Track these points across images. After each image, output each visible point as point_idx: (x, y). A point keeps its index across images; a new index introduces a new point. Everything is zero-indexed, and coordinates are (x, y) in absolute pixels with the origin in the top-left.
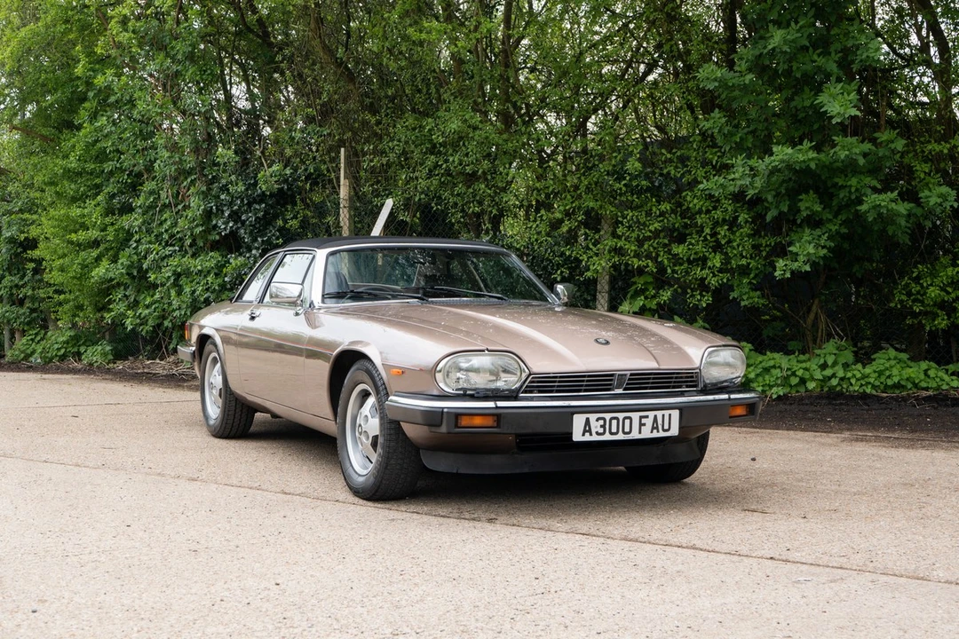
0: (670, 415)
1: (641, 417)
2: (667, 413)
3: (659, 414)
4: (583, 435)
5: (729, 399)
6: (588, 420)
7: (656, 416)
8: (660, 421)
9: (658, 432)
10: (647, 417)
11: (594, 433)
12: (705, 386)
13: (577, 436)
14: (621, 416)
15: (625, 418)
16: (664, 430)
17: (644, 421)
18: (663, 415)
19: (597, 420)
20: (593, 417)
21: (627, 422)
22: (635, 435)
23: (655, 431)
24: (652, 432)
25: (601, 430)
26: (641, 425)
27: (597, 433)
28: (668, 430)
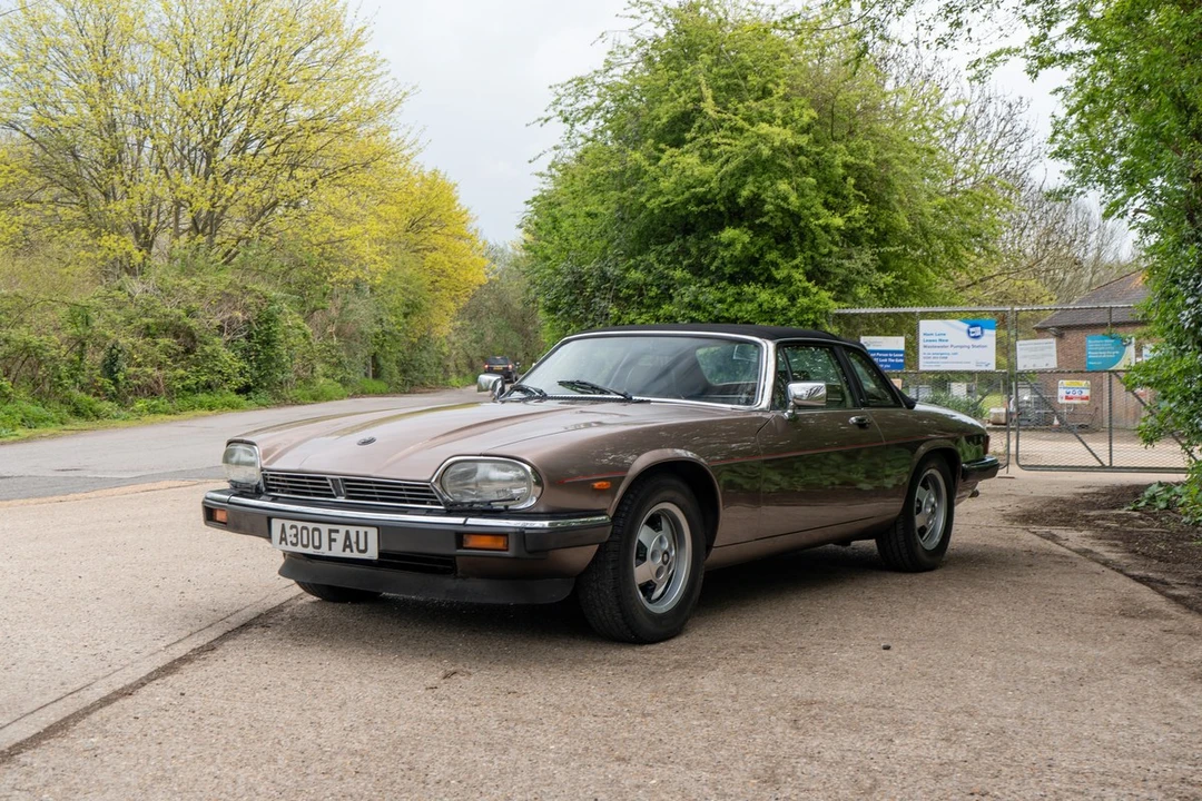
0: (366, 533)
1: (331, 531)
2: (362, 530)
3: (353, 530)
4: (281, 543)
5: (464, 524)
7: (347, 532)
8: (353, 539)
9: (352, 551)
10: (337, 531)
11: (289, 540)
13: (275, 542)
14: (311, 526)
15: (314, 530)
16: (359, 551)
17: (334, 535)
18: (357, 532)
19: (292, 527)
20: (288, 524)
21: (316, 533)
22: (324, 551)
23: (348, 550)
24: (344, 550)
25: (294, 540)
26: (331, 540)
27: (293, 544)
28: (365, 551)
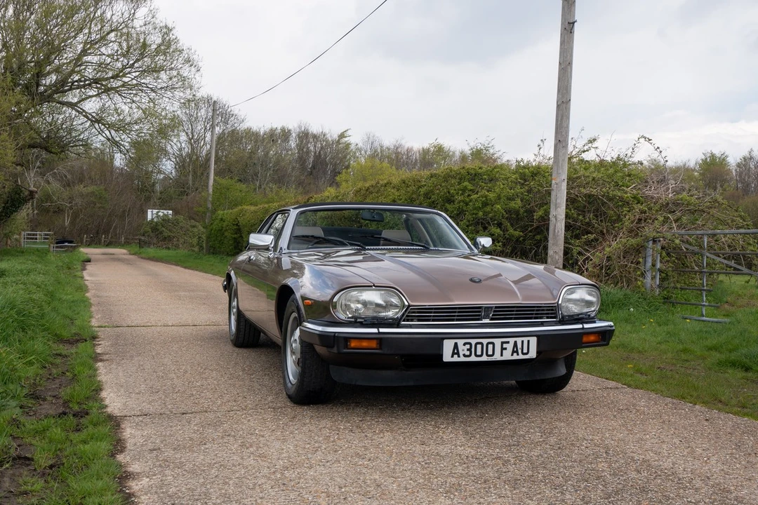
0: (529, 341)
1: (503, 343)
2: (526, 339)
3: (519, 340)
4: (452, 356)
5: (583, 328)
6: (456, 344)
7: (516, 342)
8: (519, 346)
9: (518, 355)
10: (508, 342)
11: (461, 353)
12: (563, 317)
13: (447, 357)
14: (485, 341)
15: (488, 343)
16: (523, 354)
17: (505, 346)
18: (523, 342)
19: (465, 344)
20: (460, 342)
21: (490, 346)
22: (497, 357)
23: (515, 354)
24: (512, 355)
25: (468, 353)
26: (503, 349)
27: (464, 355)
28: (527, 354)
